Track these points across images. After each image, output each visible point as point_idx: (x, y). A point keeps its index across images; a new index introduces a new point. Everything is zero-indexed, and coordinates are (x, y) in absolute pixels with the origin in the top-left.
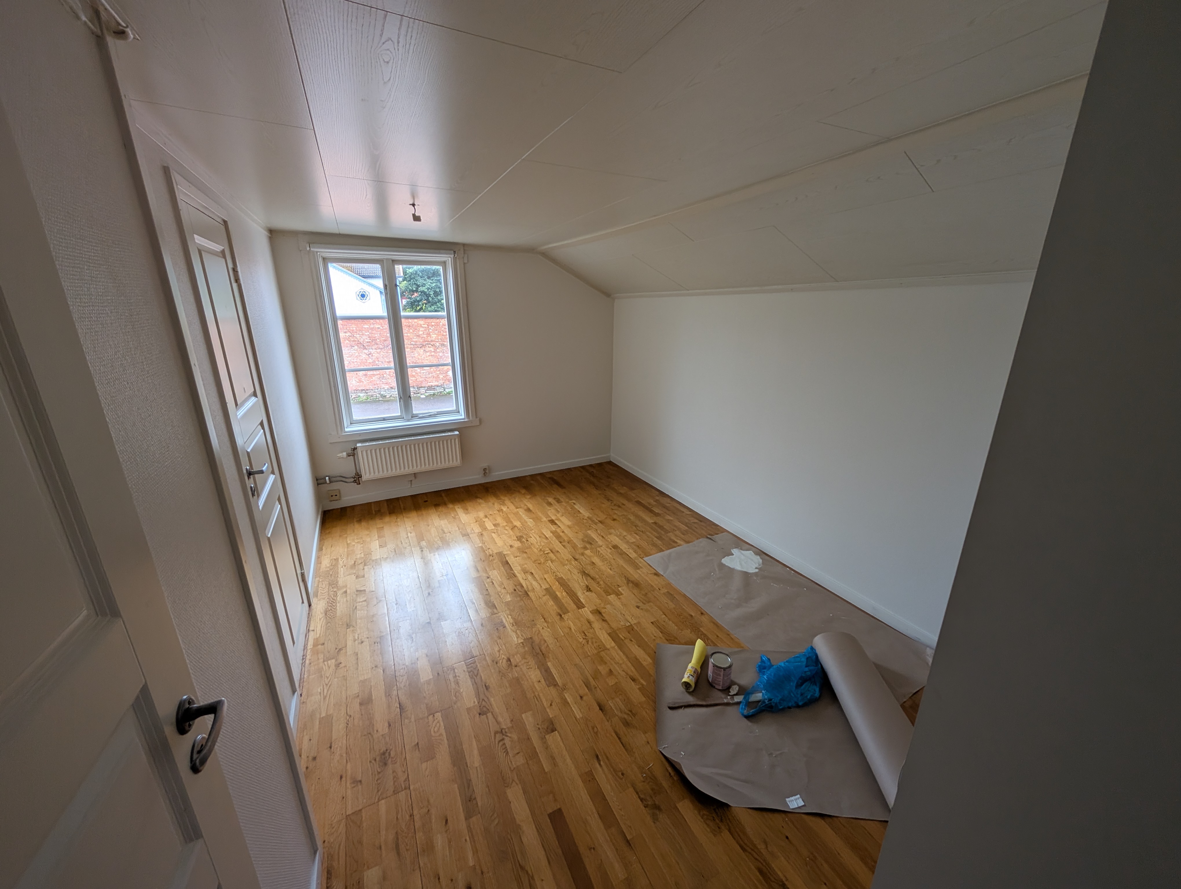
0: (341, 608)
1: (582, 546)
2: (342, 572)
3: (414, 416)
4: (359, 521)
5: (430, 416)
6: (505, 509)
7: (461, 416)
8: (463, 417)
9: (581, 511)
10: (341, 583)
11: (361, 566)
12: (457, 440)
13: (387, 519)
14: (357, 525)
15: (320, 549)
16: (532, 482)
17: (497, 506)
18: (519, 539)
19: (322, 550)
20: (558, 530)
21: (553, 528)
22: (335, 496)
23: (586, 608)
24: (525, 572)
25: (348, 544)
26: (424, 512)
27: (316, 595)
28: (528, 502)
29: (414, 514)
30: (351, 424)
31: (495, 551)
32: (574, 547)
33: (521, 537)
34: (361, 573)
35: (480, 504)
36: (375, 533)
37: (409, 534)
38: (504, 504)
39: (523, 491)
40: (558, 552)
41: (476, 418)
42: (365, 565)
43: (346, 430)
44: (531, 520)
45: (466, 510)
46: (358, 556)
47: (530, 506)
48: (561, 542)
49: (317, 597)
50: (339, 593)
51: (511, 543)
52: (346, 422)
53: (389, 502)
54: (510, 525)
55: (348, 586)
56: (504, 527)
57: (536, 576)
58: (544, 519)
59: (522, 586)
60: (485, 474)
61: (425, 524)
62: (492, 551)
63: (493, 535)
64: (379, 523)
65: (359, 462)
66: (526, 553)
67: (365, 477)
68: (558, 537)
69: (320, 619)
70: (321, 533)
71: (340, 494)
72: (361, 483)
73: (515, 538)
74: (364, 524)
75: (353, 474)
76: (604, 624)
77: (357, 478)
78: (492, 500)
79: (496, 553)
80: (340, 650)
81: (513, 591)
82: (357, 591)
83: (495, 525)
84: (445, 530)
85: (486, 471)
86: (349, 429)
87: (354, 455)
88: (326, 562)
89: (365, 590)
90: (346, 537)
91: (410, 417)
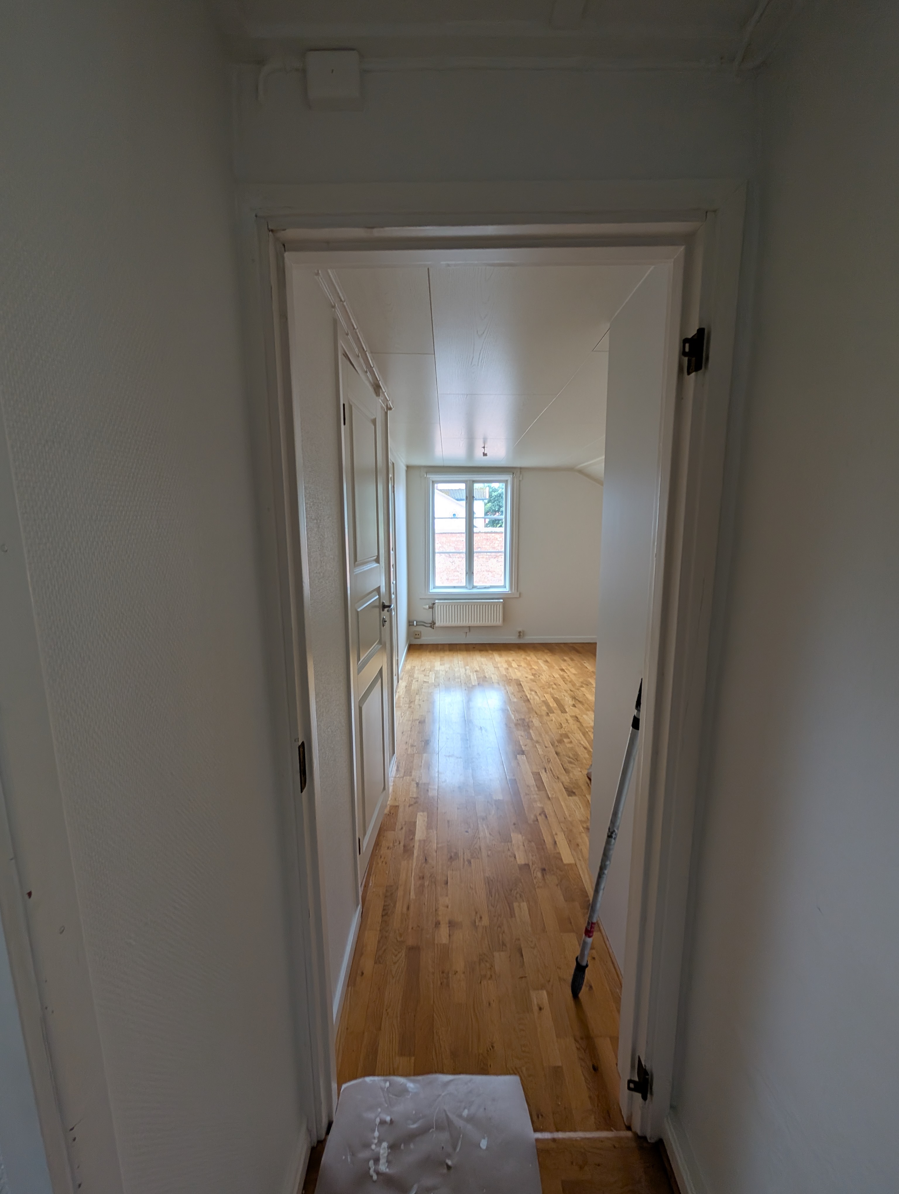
0: (415, 686)
1: (579, 685)
2: (417, 672)
3: (474, 587)
4: (430, 652)
5: (485, 588)
6: (528, 658)
7: (507, 589)
8: (508, 590)
9: (588, 667)
10: (415, 676)
11: (428, 672)
12: (501, 606)
13: (447, 653)
14: (428, 654)
15: (406, 660)
16: (556, 647)
17: (523, 656)
18: (534, 675)
19: (407, 661)
20: (565, 675)
21: (562, 673)
22: (417, 635)
23: (568, 714)
24: (531, 690)
25: (422, 661)
26: (471, 653)
27: (402, 679)
28: (548, 657)
29: (465, 653)
30: (434, 588)
31: (514, 678)
32: (574, 685)
33: (535, 674)
34: (427, 674)
35: (511, 654)
36: (438, 659)
37: (459, 662)
38: (529, 656)
39: (548, 651)
40: (560, 685)
41: (517, 592)
42: (430, 671)
43: (430, 591)
44: (547, 667)
45: (500, 656)
46: (427, 667)
47: (549, 660)
48: (564, 681)
49: (402, 680)
50: (414, 681)
51: (527, 676)
52: (431, 586)
53: (450, 645)
54: (530, 667)
55: (419, 679)
56: (524, 668)
57: (538, 694)
58: (557, 667)
59: (527, 697)
60: (520, 636)
61: (471, 658)
62: (512, 677)
63: (516, 670)
64: (442, 654)
65: (435, 614)
66: (536, 682)
67: (438, 624)
68: (563, 678)
69: (403, 689)
70: (407, 654)
71: (421, 634)
72: (434, 628)
73: (531, 674)
74: (432, 653)
75: (430, 622)
76: (578, 723)
77: (432, 624)
78: (522, 653)
79: (515, 679)
80: (411, 702)
81: (520, 697)
82: (424, 681)
83: (518, 666)
84: (484, 663)
85: (520, 634)
86: (432, 590)
87: (432, 608)
88: (408, 667)
89: (428, 682)
90: (421, 658)
91: (472, 587)
